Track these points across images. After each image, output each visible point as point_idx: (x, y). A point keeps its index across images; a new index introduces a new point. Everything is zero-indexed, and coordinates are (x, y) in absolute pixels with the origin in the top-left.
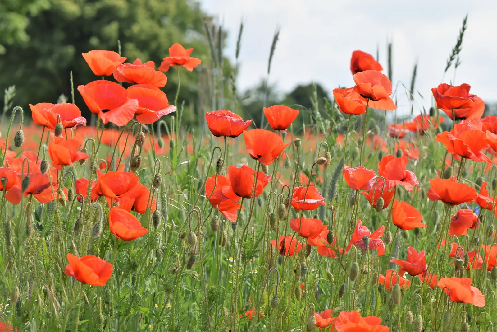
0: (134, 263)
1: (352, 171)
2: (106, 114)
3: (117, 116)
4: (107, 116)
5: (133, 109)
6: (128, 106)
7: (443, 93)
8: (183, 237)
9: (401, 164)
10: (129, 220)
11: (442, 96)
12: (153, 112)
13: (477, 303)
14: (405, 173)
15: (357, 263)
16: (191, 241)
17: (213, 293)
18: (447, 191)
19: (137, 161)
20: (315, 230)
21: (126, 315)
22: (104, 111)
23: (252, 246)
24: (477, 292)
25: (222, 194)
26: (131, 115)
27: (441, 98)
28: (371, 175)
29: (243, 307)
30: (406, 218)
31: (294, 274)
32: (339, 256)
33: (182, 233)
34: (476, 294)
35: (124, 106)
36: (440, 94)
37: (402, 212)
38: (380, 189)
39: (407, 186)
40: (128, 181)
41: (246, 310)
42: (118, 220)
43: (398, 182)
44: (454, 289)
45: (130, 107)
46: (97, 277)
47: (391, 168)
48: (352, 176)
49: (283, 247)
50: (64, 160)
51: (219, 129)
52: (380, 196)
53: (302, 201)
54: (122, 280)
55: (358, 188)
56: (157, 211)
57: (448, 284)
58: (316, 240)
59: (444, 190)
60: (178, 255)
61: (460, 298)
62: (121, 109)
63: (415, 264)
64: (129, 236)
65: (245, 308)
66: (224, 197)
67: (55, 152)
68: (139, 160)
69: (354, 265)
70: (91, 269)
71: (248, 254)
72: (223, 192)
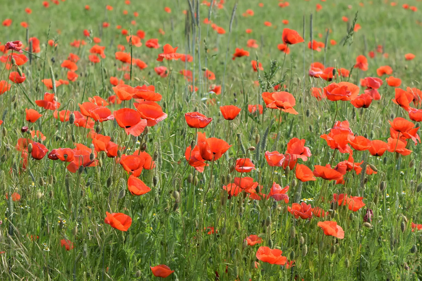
0: (142, 206)
1: (270, 155)
2: (128, 129)
3: (134, 131)
4: (129, 130)
5: (144, 125)
6: (141, 124)
7: (330, 91)
8: (171, 192)
9: (300, 144)
10: (139, 183)
11: (330, 93)
12: (154, 119)
13: (339, 236)
14: (303, 149)
15: (270, 217)
16: (175, 196)
17: (188, 222)
18: (324, 173)
19: (144, 146)
20: (249, 185)
21: (138, 233)
22: (127, 127)
23: (211, 195)
24: (340, 229)
25: (195, 158)
26: (143, 129)
27: (329, 95)
28: (281, 158)
29: (206, 230)
30: (304, 175)
31: (237, 203)
32: (263, 199)
33: (170, 190)
34: (339, 230)
35: (139, 124)
36: (328, 92)
37: (301, 172)
38: (288, 160)
39: (304, 158)
40: (139, 162)
41: (208, 232)
42: (134, 185)
43: (299, 156)
44: (326, 228)
45: (142, 125)
46: (123, 226)
47: (295, 147)
48: (269, 159)
49: (230, 195)
50: (102, 148)
51: (193, 124)
52: (288, 165)
53: (241, 168)
54: (135, 213)
55: (273, 165)
56: (156, 176)
57: (323, 225)
58: (250, 190)
59: (322, 172)
60: (168, 201)
61: (330, 234)
62: (136, 126)
63: (305, 213)
64: (140, 193)
65: (207, 231)
66: (197, 159)
67: (97, 144)
68: (145, 146)
69: (268, 218)
70: (120, 222)
71: (209, 199)
72: (195, 156)
